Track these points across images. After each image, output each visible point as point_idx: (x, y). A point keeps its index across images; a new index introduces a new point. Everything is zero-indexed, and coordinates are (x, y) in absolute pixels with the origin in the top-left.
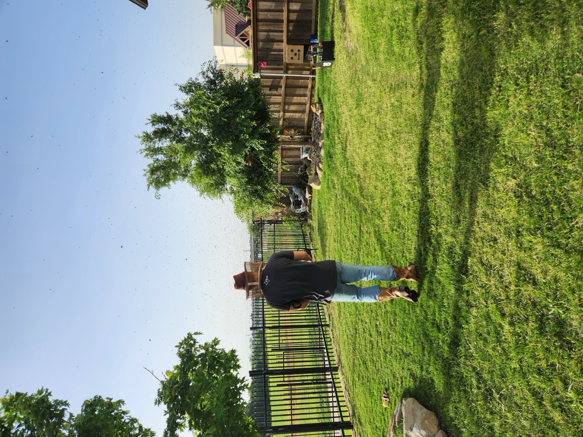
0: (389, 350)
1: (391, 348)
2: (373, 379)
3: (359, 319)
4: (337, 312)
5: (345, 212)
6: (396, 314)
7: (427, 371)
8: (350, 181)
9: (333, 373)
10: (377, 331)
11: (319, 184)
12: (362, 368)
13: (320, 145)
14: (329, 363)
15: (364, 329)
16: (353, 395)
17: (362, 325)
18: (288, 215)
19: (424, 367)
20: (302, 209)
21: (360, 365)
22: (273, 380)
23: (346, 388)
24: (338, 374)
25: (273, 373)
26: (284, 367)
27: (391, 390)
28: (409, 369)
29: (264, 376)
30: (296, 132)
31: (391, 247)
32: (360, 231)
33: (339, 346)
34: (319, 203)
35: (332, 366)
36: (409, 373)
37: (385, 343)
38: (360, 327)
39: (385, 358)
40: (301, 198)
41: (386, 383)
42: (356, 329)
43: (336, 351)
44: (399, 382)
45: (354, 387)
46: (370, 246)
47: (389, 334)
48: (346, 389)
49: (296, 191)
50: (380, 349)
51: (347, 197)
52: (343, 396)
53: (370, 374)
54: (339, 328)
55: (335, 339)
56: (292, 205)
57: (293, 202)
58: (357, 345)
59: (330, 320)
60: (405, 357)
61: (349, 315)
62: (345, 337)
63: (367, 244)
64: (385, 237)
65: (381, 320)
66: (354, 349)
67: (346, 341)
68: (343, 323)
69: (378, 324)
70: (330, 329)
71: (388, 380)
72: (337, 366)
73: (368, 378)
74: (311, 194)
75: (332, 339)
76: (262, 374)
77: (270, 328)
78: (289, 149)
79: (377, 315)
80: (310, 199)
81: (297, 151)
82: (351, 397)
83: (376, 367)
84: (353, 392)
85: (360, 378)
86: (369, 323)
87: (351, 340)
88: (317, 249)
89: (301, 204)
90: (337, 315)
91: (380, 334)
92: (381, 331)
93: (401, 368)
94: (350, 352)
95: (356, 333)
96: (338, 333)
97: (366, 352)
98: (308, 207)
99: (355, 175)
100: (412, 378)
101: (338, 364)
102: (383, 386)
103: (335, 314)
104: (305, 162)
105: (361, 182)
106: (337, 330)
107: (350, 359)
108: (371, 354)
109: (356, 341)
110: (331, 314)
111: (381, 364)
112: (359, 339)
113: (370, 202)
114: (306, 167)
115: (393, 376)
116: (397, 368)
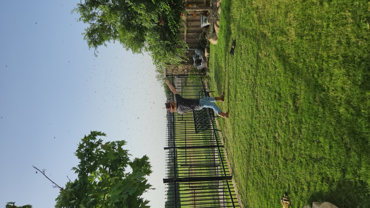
0: (291, 157)
2: (269, 184)
3: (254, 135)
4: (231, 134)
9: (228, 181)
10: (276, 142)
11: (216, 39)
12: (257, 176)
13: (217, 6)
14: (225, 173)
15: (259, 143)
16: (247, 197)
17: (258, 140)
18: (192, 71)
20: (202, 66)
21: (254, 173)
22: (183, 186)
23: (239, 192)
24: (232, 181)
25: (181, 180)
26: (189, 176)
27: (294, 194)
28: (320, 174)
29: (175, 183)
30: (198, 6)
33: (233, 160)
34: (216, 55)
35: (227, 176)
36: (320, 177)
38: (255, 142)
39: (285, 165)
40: (201, 58)
41: (285, 187)
42: (250, 145)
43: (230, 164)
44: (305, 187)
45: (248, 191)
47: (292, 142)
48: (239, 193)
49: (197, 52)
50: (279, 158)
52: (237, 198)
53: (266, 181)
54: (233, 147)
55: (229, 156)
56: (195, 63)
57: (196, 61)
58: (252, 158)
59: (224, 142)
61: (243, 134)
62: (239, 153)
66: (249, 161)
67: (240, 155)
68: (237, 142)
69: (277, 135)
70: (225, 149)
71: (289, 185)
72: (231, 175)
73: (263, 184)
74: (209, 53)
75: (226, 156)
76: (173, 181)
77: (179, 148)
78: (193, 21)
79: (276, 128)
80: (208, 56)
81: (198, 22)
82: (244, 199)
83: (272, 174)
84: (246, 195)
85: (254, 184)
86: (266, 136)
87: (245, 154)
88: (214, 92)
89: (201, 62)
90: (232, 137)
91: (279, 145)
92: (280, 142)
93: (308, 173)
94: (244, 164)
95: (251, 147)
96: (232, 151)
97: (261, 162)
98: (206, 64)
99: (253, 9)
100: (326, 182)
101: (232, 174)
102: (281, 190)
103: (230, 136)
104: (204, 30)
105: (259, 13)
106: (231, 148)
107: (244, 169)
108: (267, 163)
109: (250, 154)
110: (226, 138)
111: (279, 171)
112: (254, 152)
113: (271, 24)
114: (205, 34)
115: (296, 181)
116: (302, 173)
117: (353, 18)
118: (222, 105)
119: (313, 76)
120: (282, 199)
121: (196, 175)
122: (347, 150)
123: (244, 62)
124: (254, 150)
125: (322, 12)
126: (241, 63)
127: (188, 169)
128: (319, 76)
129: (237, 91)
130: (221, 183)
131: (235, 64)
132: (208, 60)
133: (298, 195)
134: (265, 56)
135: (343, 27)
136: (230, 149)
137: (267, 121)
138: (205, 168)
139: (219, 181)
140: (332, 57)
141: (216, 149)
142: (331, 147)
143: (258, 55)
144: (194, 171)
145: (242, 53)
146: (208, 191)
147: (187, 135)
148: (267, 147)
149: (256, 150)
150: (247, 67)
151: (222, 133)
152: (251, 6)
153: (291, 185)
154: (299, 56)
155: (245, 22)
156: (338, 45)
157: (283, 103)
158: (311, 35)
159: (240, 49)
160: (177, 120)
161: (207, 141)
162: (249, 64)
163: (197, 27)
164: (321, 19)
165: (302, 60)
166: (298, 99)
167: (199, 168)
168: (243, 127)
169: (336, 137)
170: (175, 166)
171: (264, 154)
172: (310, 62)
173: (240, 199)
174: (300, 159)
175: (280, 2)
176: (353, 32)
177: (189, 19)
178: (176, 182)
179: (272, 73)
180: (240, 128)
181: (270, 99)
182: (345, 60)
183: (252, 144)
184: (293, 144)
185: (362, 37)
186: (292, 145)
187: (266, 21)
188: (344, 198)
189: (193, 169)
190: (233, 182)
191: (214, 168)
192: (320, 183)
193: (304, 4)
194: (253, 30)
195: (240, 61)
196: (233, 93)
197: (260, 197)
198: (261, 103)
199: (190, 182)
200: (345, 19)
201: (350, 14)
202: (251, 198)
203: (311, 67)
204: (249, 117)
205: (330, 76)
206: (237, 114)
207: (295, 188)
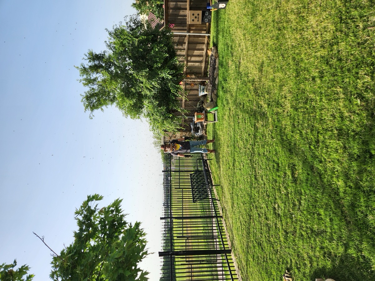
0: (292, 229)
1: (295, 228)
2: (270, 259)
6: (300, 194)
9: (227, 255)
10: (275, 213)
12: (257, 249)
14: (224, 246)
16: (247, 273)
20: (200, 133)
21: (254, 247)
22: (179, 261)
23: (238, 267)
24: (231, 256)
25: (178, 254)
26: (186, 249)
27: (296, 271)
28: (322, 248)
29: (171, 256)
30: (196, 76)
33: (232, 232)
35: (226, 249)
37: (286, 223)
38: (255, 213)
39: (286, 238)
40: (199, 125)
41: (287, 262)
42: (250, 216)
43: (229, 236)
44: (307, 262)
45: (248, 266)
47: (291, 214)
48: (239, 269)
50: (279, 230)
52: (236, 274)
53: (267, 255)
54: (232, 218)
56: (192, 130)
58: (252, 230)
59: (223, 212)
61: (242, 204)
65: (280, 202)
66: (249, 233)
67: (239, 227)
68: (236, 212)
69: (276, 206)
70: (224, 220)
71: (291, 260)
72: (230, 249)
73: (264, 258)
75: (225, 228)
76: (169, 255)
77: (176, 218)
78: (191, 90)
79: (276, 199)
81: (196, 91)
82: (244, 275)
83: (273, 247)
84: (247, 271)
85: (255, 258)
86: (266, 207)
87: (245, 226)
88: (211, 159)
89: (199, 129)
90: (231, 207)
91: (279, 216)
92: (280, 213)
93: (310, 247)
94: (244, 236)
95: (250, 219)
96: (231, 222)
97: (261, 235)
98: (204, 131)
99: (249, 82)
100: (328, 257)
101: (231, 247)
102: (284, 266)
103: (228, 206)
104: (202, 99)
105: (255, 85)
106: (230, 219)
107: (243, 242)
108: (268, 236)
109: (250, 226)
110: (225, 208)
111: (280, 244)
112: (254, 224)
113: (267, 96)
114: (203, 102)
115: (298, 256)
116: (304, 248)
117: (344, 94)
118: (220, 174)
119: (310, 147)
120: (284, 276)
121: (193, 248)
122: (347, 223)
123: (241, 132)
124: (254, 222)
125: (315, 87)
126: (238, 132)
127: (184, 241)
128: (315, 148)
129: (235, 159)
130: (220, 257)
131: (232, 133)
133: (300, 271)
134: (262, 126)
135: (335, 101)
136: (229, 220)
137: (267, 192)
138: (203, 241)
139: (218, 255)
140: (327, 129)
141: (214, 220)
142: (331, 220)
143: (255, 125)
144: (190, 244)
145: (239, 122)
146: (205, 265)
147: (184, 204)
148: (267, 219)
149: (255, 221)
150: (245, 136)
151: (220, 203)
152: (248, 79)
153: (293, 260)
154: (295, 127)
155: (242, 93)
156: (332, 118)
157: (281, 174)
158: (306, 108)
159: (238, 119)
160: (174, 188)
161: (205, 211)
163: (195, 96)
164: (314, 93)
165: (298, 132)
166: (296, 170)
167: (196, 241)
168: (242, 197)
169: (335, 209)
170: (171, 238)
171: (264, 226)
172: (306, 133)
173: (240, 275)
174: (301, 232)
176: (345, 106)
177: (188, 88)
178: (172, 256)
179: (269, 143)
180: (239, 197)
181: (268, 169)
182: (339, 132)
183: (252, 214)
184: (293, 216)
185: (354, 112)
186: (292, 217)
187: (262, 93)
188: (347, 274)
189: (190, 241)
190: (232, 256)
191: (212, 240)
192: (323, 258)
194: (249, 100)
195: (238, 130)
196: (231, 161)
197: (261, 273)
198: (260, 172)
199: (187, 256)
200: (337, 94)
201: (341, 90)
202: (251, 275)
203: (307, 139)
204: (248, 186)
205: (326, 148)
206: (235, 182)
207: (297, 263)
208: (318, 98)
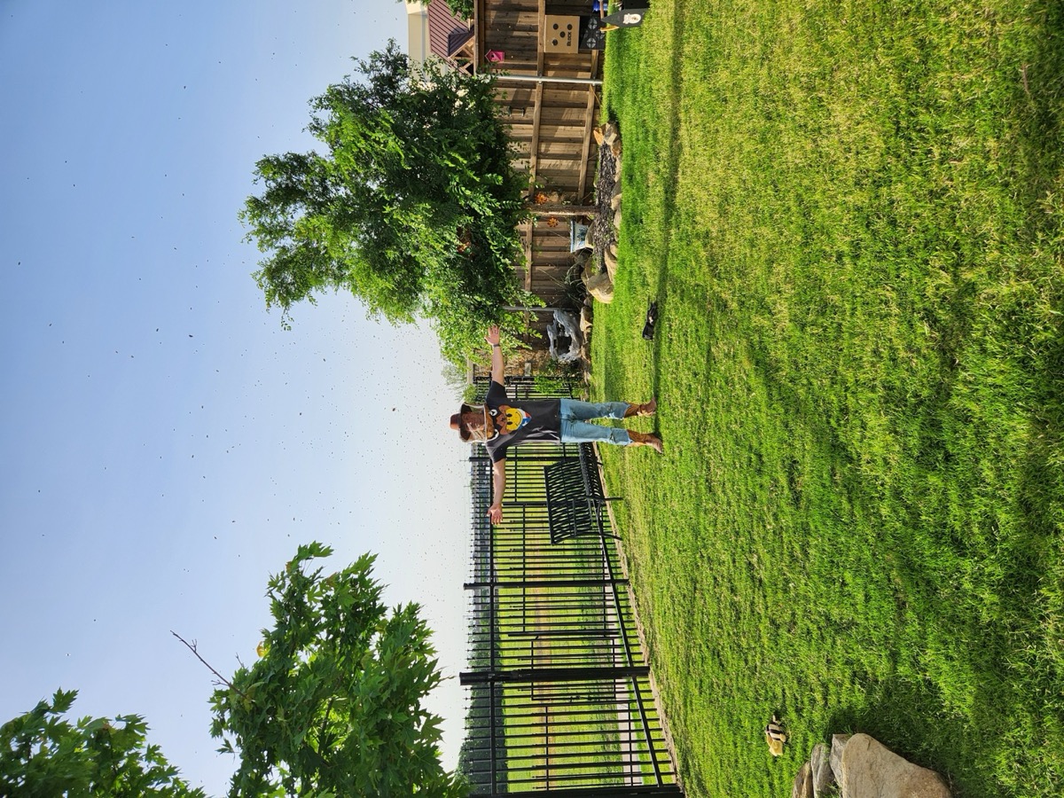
0: (787, 617)
1: (793, 615)
2: (738, 689)
3: (702, 556)
4: (647, 550)
5: (671, 326)
6: (807, 532)
7: (915, 663)
8: (684, 254)
9: (639, 679)
10: (753, 577)
11: (610, 290)
12: (710, 666)
13: (613, 207)
14: (630, 658)
15: (715, 579)
16: (686, 725)
17: (711, 569)
18: (543, 369)
19: (904, 652)
20: (573, 354)
21: (703, 659)
22: (513, 695)
23: (666, 712)
24: (648, 682)
25: (509, 677)
26: (532, 665)
28: (848, 662)
29: (492, 684)
30: (562, 198)
31: (797, 369)
32: (710, 357)
33: (651, 622)
34: (609, 331)
35: (636, 665)
36: (848, 673)
37: (776, 603)
38: (705, 574)
39: (775, 638)
40: (570, 333)
41: (775, 697)
42: (694, 581)
43: (645, 632)
45: (689, 708)
46: (733, 385)
47: (787, 581)
48: (667, 715)
49: (560, 318)
50: (760, 618)
51: (675, 292)
52: (661, 729)
53: (731, 680)
54: (651, 585)
55: (642, 609)
56: (552, 347)
57: (555, 341)
58: (698, 617)
59: (630, 571)
60: (837, 632)
61: (677, 552)
62: (667, 601)
63: (727, 383)
64: (780, 353)
65: (762, 550)
66: (690, 626)
67: (669, 609)
68: (662, 571)
69: (754, 560)
70: (631, 589)
71: (783, 690)
72: (646, 665)
73: (724, 688)
74: (591, 321)
75: (634, 610)
76: (486, 680)
77: (506, 585)
78: (548, 234)
79: (753, 541)
80: (589, 331)
81: (563, 238)
82: (680, 731)
83: (746, 661)
84: (685, 721)
85: (704, 688)
86: (731, 562)
87: (682, 606)
89: (570, 344)
90: (649, 557)
91: (760, 585)
92: (762, 577)
94: (680, 632)
95: (695, 588)
96: (649, 595)
97: (719, 630)
98: (583, 350)
99: (698, 236)
100: (860, 684)
101: (648, 660)
102: (767, 706)
103: (643, 555)
104: (579, 260)
105: (712, 247)
106: (647, 588)
107: (678, 648)
108: (734, 633)
109: (693, 607)
110: (634, 558)
111: (762, 653)
112: (702, 602)
113: (738, 282)
114: (581, 270)
115: (799, 681)
116: (810, 662)
118: (623, 468)
119: (828, 423)
120: (768, 730)
121: (554, 662)
123: (677, 364)
124: (703, 597)
127: (529, 645)
128: (839, 425)
130: (622, 687)
132: (590, 340)
136: (645, 590)
137: (734, 523)
138: (580, 643)
139: (617, 681)
140: (865, 383)
141: (609, 589)
142: (867, 598)
144: (546, 652)
146: (586, 708)
148: (733, 590)
149: (707, 596)
150: (686, 377)
151: (624, 546)
152: (694, 228)
153: (787, 691)
156: (874, 359)
157: (766, 480)
159: (668, 330)
161: (586, 565)
162: (689, 369)
163: (560, 251)
165: (805, 382)
166: (800, 475)
167: (562, 644)
168: (676, 532)
169: (877, 574)
170: (492, 636)
171: (725, 608)
172: (821, 387)
173: (669, 730)
175: (756, 234)
176: (901, 336)
177: (539, 230)
178: (496, 684)
180: (670, 534)
181: (738, 466)
182: (888, 394)
183: (699, 579)
184: (790, 585)
185: (918, 351)
186: (789, 588)
187: (726, 272)
189: (545, 644)
190: (651, 684)
191: (604, 643)
193: (806, 250)
194: (698, 285)
197: (717, 724)
198: (719, 474)
199: (535, 684)
201: (894, 295)
202: (696, 728)
203: (824, 400)
204: (690, 507)
205: (862, 427)
206: (660, 495)
207: (796, 699)
208: (848, 306)
